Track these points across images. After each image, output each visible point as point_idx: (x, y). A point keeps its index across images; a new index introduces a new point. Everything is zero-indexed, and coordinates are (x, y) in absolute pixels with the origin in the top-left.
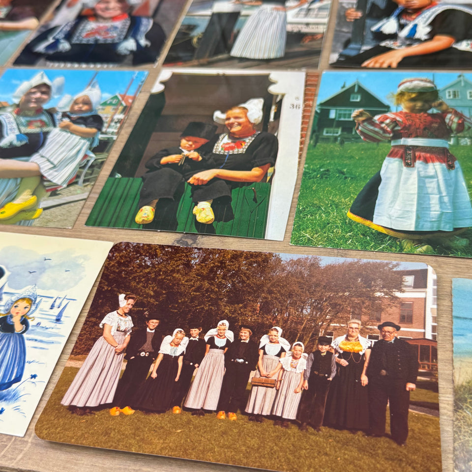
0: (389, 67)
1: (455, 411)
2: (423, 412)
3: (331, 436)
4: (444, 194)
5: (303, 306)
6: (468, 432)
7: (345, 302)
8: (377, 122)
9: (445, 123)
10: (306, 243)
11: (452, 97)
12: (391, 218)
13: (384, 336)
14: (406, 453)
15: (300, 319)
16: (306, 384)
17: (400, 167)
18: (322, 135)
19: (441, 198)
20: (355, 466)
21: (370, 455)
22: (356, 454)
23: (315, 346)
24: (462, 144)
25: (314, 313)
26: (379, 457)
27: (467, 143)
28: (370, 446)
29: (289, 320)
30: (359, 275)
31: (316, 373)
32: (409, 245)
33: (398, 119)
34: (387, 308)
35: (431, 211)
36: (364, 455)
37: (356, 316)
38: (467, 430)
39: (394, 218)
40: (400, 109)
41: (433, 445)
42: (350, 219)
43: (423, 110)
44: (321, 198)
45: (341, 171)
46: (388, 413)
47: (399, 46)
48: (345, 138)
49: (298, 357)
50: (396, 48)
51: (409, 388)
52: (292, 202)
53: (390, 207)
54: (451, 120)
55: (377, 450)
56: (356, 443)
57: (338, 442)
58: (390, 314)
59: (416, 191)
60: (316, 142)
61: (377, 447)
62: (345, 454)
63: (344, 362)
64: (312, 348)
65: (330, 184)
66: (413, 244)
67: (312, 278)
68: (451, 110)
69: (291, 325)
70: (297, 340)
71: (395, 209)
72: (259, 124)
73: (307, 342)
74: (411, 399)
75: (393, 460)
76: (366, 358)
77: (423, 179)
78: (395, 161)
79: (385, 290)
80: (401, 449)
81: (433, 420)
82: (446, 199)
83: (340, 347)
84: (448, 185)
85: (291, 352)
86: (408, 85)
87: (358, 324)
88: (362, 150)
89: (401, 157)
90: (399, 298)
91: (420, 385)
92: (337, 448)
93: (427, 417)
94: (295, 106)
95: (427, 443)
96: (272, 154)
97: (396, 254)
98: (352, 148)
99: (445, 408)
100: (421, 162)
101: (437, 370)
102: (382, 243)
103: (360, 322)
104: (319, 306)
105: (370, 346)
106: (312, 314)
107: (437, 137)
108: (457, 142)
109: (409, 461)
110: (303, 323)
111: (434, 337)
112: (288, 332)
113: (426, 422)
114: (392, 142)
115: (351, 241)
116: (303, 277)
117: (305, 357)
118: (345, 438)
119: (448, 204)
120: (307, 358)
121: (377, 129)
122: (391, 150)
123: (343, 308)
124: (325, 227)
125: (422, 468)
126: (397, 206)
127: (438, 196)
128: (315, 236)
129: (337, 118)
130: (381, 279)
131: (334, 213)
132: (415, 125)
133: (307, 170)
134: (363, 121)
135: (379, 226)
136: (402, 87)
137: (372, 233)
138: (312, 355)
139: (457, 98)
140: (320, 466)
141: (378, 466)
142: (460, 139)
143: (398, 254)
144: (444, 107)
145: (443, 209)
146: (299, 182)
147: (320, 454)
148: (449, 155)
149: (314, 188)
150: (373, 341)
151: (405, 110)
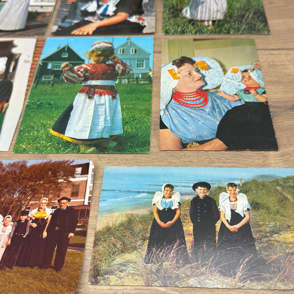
0: (88, 34)
1: (94, 247)
2: (75, 250)
3: (18, 272)
4: (108, 115)
5: (14, 192)
6: (99, 259)
7: (40, 187)
8: (76, 71)
9: (115, 69)
10: (23, 151)
11: (122, 53)
12: (75, 132)
13: (61, 206)
14: (60, 276)
15: (11, 201)
16: (10, 241)
17: (85, 99)
18: (42, 80)
19: (106, 117)
20: (29, 288)
21: (39, 280)
22: (31, 280)
23: (19, 217)
24: (123, 83)
25: (21, 196)
26: (44, 281)
27: (126, 82)
28: (40, 275)
29: (4, 203)
30: (50, 169)
31: (17, 234)
32: (83, 148)
33: (89, 68)
34: (65, 188)
35: (99, 126)
36: (36, 280)
37: (46, 195)
38: (98, 258)
39: (77, 132)
40: (90, 62)
41: (76, 270)
42: (51, 134)
43: (104, 62)
44: (35, 122)
45: (50, 103)
46: (55, 253)
47: (96, 20)
48: (55, 82)
49: (7, 225)
50: (94, 21)
51: (70, 236)
52: (17, 125)
53: (76, 125)
54: (119, 68)
55: (44, 277)
56: (32, 274)
57: (22, 275)
58: (66, 192)
59: (92, 114)
60: (37, 85)
61: (44, 275)
62: (24, 281)
63: (35, 225)
64: (17, 218)
65: (42, 112)
66: (86, 147)
67: (21, 174)
68: (120, 61)
69: (5, 205)
70: (8, 214)
71: (79, 126)
72: (3, 74)
73: (14, 215)
74: (70, 243)
75: (51, 282)
76: (48, 221)
77: (98, 106)
78: (83, 95)
79: (65, 177)
80: (58, 275)
81: (80, 254)
82: (108, 118)
83: (33, 216)
84: (111, 109)
85: (3, 222)
86: (97, 46)
87: (47, 200)
88: (65, 89)
89: (87, 93)
90: (72, 182)
91: (77, 234)
92: (20, 278)
93: (77, 253)
94: (27, 62)
95: (73, 268)
96: (8, 94)
97: (76, 154)
98: (58, 88)
99: (89, 246)
100: (97, 95)
101: (88, 223)
102: (68, 147)
103: (47, 199)
104: (24, 191)
105: (51, 213)
106: (19, 197)
107: (109, 79)
108: (120, 82)
109: (61, 281)
110: (13, 203)
111: (89, 203)
112: (3, 210)
113: (75, 256)
114: (83, 83)
115: (50, 149)
116: (16, 174)
117: (11, 224)
118: (27, 272)
119: (109, 121)
120: (12, 225)
121: (75, 75)
122: (82, 88)
123: (38, 191)
124: (35, 140)
125: (67, 284)
126: (80, 124)
127: (104, 116)
128: (29, 146)
129: (52, 68)
130: (63, 171)
131: (42, 131)
132: (98, 72)
133: (29, 104)
134: (68, 70)
135: (68, 137)
136: (94, 47)
137: (63, 142)
138: (16, 223)
139: (125, 53)
140: (8, 291)
141: (42, 286)
142: (122, 79)
143: (77, 154)
144: (116, 60)
145: (106, 124)
146: (23, 112)
147: (10, 283)
148: (114, 90)
149: (32, 115)
150: (54, 210)
151: (93, 63)
